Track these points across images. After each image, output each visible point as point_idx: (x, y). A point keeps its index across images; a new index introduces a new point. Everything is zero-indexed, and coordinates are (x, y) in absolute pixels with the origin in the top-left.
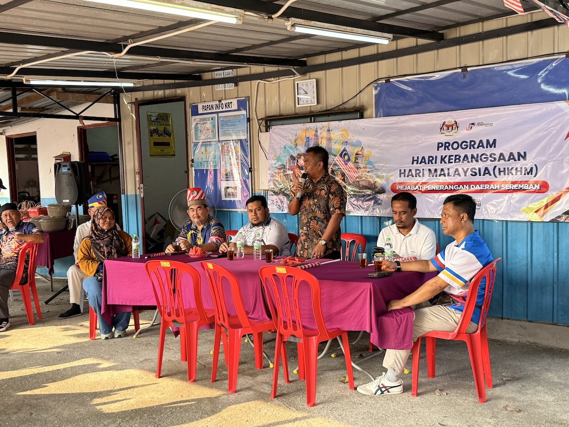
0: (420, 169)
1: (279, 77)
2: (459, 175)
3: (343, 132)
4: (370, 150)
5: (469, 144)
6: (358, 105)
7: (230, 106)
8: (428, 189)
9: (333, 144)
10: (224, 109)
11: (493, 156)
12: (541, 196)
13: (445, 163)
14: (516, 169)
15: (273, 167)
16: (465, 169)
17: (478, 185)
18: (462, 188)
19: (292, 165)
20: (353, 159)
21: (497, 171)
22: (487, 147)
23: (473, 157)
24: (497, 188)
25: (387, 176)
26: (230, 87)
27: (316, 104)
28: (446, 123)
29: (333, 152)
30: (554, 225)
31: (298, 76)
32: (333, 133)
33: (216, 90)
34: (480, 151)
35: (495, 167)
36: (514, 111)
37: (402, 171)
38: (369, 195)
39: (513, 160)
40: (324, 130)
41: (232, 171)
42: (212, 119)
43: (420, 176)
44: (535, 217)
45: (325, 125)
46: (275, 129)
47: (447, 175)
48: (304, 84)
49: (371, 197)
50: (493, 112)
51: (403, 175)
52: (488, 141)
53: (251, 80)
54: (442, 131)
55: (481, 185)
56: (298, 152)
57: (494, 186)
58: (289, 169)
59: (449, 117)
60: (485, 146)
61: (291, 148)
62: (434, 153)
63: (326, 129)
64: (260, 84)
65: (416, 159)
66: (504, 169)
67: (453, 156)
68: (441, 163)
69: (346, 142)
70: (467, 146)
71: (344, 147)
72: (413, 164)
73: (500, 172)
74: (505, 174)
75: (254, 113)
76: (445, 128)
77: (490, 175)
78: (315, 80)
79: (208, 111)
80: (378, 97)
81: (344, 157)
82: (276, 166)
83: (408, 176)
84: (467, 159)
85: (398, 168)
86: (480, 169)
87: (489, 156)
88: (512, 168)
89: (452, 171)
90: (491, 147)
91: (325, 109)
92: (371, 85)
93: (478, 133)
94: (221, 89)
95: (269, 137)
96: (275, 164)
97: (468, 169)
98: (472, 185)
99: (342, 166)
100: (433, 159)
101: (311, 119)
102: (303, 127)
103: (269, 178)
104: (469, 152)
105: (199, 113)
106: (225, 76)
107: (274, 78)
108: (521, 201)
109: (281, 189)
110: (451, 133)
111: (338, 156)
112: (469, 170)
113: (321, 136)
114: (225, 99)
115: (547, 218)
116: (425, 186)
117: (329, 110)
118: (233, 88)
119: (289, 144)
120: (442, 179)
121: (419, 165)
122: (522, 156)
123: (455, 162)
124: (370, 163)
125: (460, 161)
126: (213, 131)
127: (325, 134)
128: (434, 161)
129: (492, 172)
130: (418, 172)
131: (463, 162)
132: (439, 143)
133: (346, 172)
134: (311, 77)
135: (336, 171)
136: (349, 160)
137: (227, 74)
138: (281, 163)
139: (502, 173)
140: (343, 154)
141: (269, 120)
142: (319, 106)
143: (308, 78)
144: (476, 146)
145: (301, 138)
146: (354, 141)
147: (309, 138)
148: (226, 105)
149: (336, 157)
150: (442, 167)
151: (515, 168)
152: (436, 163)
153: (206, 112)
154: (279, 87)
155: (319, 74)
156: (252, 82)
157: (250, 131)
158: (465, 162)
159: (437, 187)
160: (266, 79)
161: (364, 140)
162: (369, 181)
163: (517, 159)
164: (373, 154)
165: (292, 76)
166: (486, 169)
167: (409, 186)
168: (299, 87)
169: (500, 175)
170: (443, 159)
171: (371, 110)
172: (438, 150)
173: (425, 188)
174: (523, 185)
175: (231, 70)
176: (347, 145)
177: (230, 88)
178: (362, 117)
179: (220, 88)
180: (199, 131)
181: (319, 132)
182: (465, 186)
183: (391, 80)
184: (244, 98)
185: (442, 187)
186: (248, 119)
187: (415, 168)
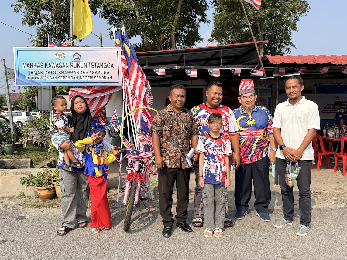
6: (310, 90)
33: (258, 81)
59: (336, 95)
80: (317, 88)
92: (315, 85)
110: (337, 99)
118: (265, 81)
171: (314, 92)
184: (271, 84)
186: (272, 91)
187: (328, 106)
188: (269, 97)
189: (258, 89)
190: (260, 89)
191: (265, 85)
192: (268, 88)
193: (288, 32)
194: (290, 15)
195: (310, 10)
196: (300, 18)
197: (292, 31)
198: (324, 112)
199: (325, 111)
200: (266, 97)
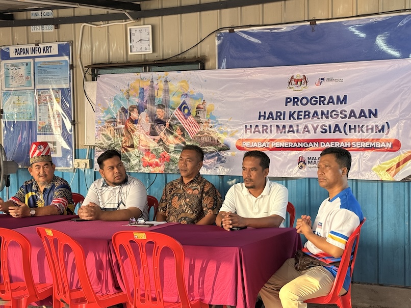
0: (268, 125)
1: (108, 21)
2: (308, 131)
3: (182, 84)
4: (213, 103)
5: (318, 100)
6: (199, 55)
7: (49, 50)
8: (276, 146)
9: (171, 96)
10: (42, 54)
11: (343, 112)
12: (393, 155)
13: (294, 119)
14: (367, 126)
15: (101, 120)
16: (315, 126)
17: (328, 143)
18: (312, 145)
19: (124, 118)
20: (193, 113)
21: (347, 128)
22: (337, 104)
23: (323, 113)
24: (348, 146)
25: (232, 131)
26: (49, 29)
27: (151, 52)
28: (295, 77)
29: (171, 105)
30: (404, 185)
31: (132, 21)
32: (171, 85)
33: (32, 31)
34: (331, 107)
35: (346, 124)
36: (364, 67)
37: (249, 127)
38: (212, 152)
39: (364, 117)
40: (161, 81)
41: (50, 124)
42: (27, 64)
43: (267, 133)
44: (387, 177)
45: (162, 76)
46: (104, 78)
47: (295, 131)
48: (138, 30)
49: (214, 154)
50: (344, 67)
51: (249, 131)
52: (338, 97)
53: (75, 23)
54: (290, 85)
55: (331, 143)
56: (131, 104)
57: (345, 144)
58: (119, 123)
59: (298, 71)
60: (335, 102)
61: (122, 99)
62: (282, 108)
63: (164, 79)
64: (85, 27)
65: (263, 114)
66: (355, 126)
67: (302, 112)
68: (290, 119)
69: (186, 94)
70: (317, 101)
71: (184, 99)
72: (259, 119)
73: (350, 129)
74: (355, 132)
75: (79, 60)
76: (294, 82)
77: (341, 132)
78: (150, 26)
79: (22, 55)
80: (220, 47)
81: (184, 111)
82: (105, 119)
83: (254, 132)
84: (317, 115)
85: (244, 124)
86: (330, 126)
87: (339, 113)
88: (363, 126)
89: (301, 128)
90: (341, 103)
91: (161, 58)
92: (214, 34)
93: (328, 89)
94: (38, 31)
95: (96, 87)
96: (104, 117)
97: (317, 126)
98: (321, 143)
99: (182, 121)
100: (281, 115)
101: (145, 68)
102: (137, 76)
103: (96, 132)
104: (319, 108)
105: (10, 57)
106: (43, 17)
107: (103, 21)
108: (372, 159)
109: (111, 144)
110: (300, 88)
111: (177, 109)
112: (319, 127)
113: (158, 87)
114: (43, 43)
115: (399, 178)
116: (273, 143)
117: (166, 60)
118: (53, 31)
119: (121, 95)
120: (291, 136)
121: (266, 120)
122: (374, 114)
123: (304, 118)
124: (213, 117)
125: (309, 117)
126: (28, 78)
127: (162, 85)
128: (282, 117)
129: (342, 130)
130: (265, 128)
131: (312, 119)
132: (287, 99)
133: (186, 127)
134: (146, 23)
135: (174, 125)
136: (189, 114)
137: (45, 14)
138: (111, 116)
139: (353, 131)
140: (183, 107)
141: (96, 68)
142: (155, 54)
143: (142, 24)
144: (326, 102)
145: (134, 88)
146: (195, 94)
147: (143, 88)
148: (44, 50)
149: (175, 111)
150: (291, 124)
151: (365, 126)
152: (284, 119)
153: (19, 56)
154: (108, 32)
155: (155, 20)
156: (76, 24)
157: (73, 79)
158: (314, 118)
159: (285, 145)
160: (93, 23)
161: (206, 93)
162: (212, 137)
163: (368, 117)
164: (216, 108)
165: (124, 21)
166: (337, 126)
167: (255, 143)
168: (132, 32)
169: (350, 132)
170: (291, 115)
171: (213, 61)
172: (286, 105)
173: (273, 145)
174: (375, 143)
175: (51, 11)
176: (186, 97)
177: (49, 31)
178: (203, 68)
179: (36, 30)
180: (11, 77)
181: (155, 83)
182: (314, 143)
183: (235, 30)
184: (66, 42)
185: (290, 144)
186: (71, 67)
188: (62, 90)
189: (31, 60)
190: (37, 60)
191: (49, 45)
192: (60, 55)
200: (56, 90)
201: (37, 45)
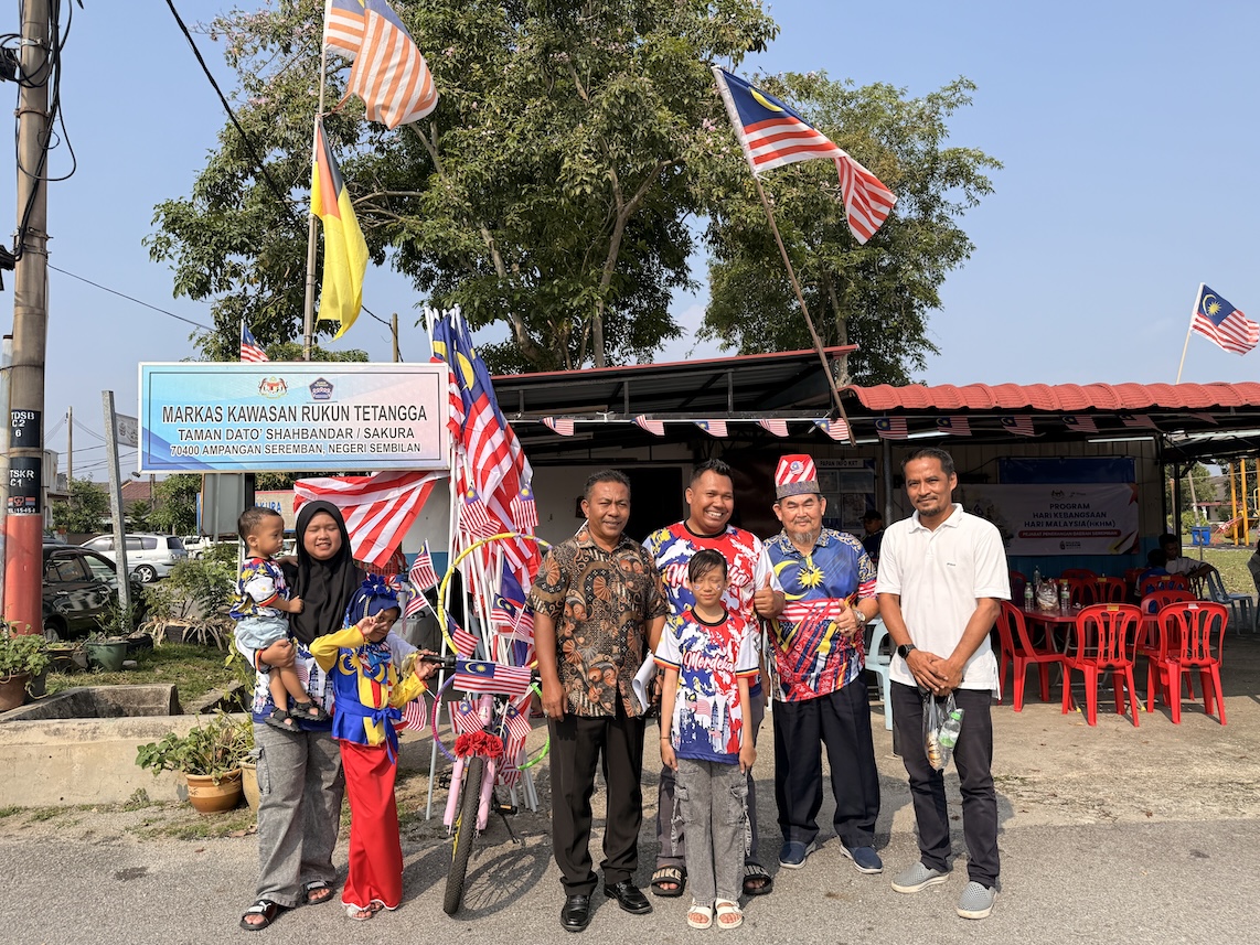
5: (1071, 506)
6: (982, 473)
10: (847, 466)
12: (1117, 539)
14: (1101, 522)
28: (1055, 491)
30: (1120, 558)
33: (835, 449)
34: (1080, 511)
42: (833, 474)
44: (1115, 552)
54: (1052, 496)
59: (1057, 487)
60: (1083, 507)
76: (1053, 494)
79: (828, 467)
87: (1085, 514)
90: (1087, 508)
92: (994, 461)
93: (1077, 499)
104: (1073, 511)
110: (1058, 498)
114: (849, 458)
122: (1104, 514)
126: (834, 484)
132: (1051, 505)
144: (1076, 507)
148: (849, 463)
153: (825, 466)
171: (995, 478)
172: (1051, 509)
174: (1105, 532)
183: (1010, 459)
184: (871, 458)
186: (875, 477)
187: (1036, 520)
188: (867, 494)
189: (837, 471)
190: (842, 471)
191: (854, 460)
192: (865, 467)
193: (916, 310)
194: (918, 267)
195: (971, 253)
196: (947, 273)
197: (925, 308)
198: (1025, 537)
199: (1029, 532)
200: (861, 495)
201: (843, 458)
